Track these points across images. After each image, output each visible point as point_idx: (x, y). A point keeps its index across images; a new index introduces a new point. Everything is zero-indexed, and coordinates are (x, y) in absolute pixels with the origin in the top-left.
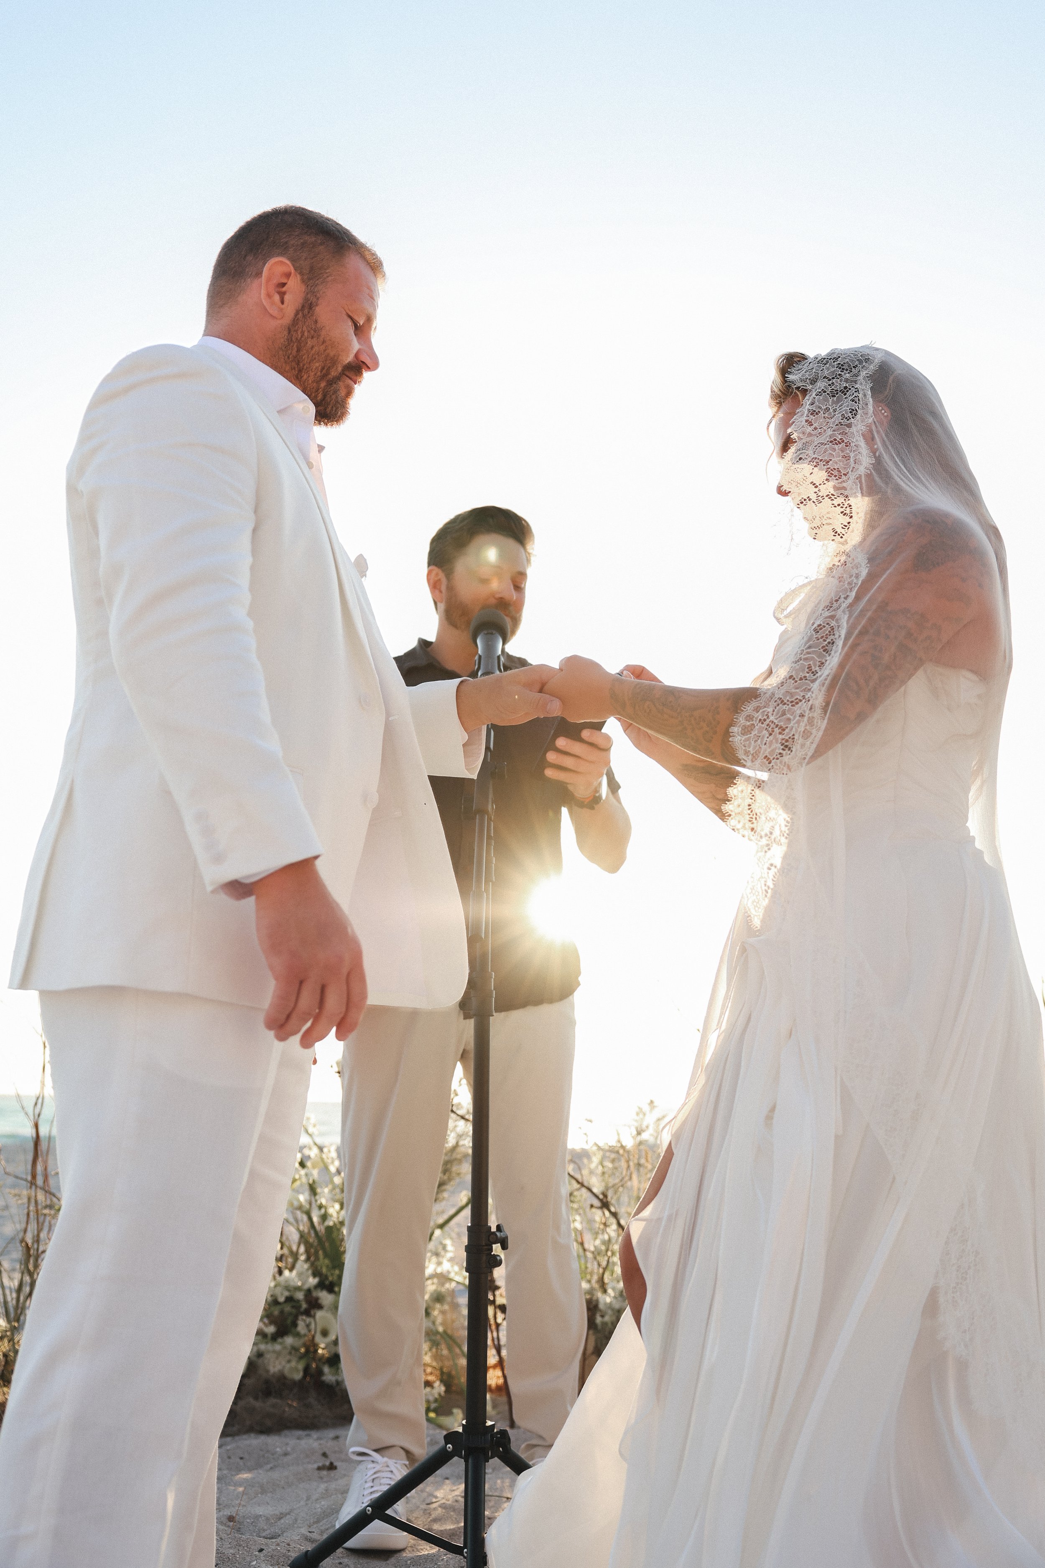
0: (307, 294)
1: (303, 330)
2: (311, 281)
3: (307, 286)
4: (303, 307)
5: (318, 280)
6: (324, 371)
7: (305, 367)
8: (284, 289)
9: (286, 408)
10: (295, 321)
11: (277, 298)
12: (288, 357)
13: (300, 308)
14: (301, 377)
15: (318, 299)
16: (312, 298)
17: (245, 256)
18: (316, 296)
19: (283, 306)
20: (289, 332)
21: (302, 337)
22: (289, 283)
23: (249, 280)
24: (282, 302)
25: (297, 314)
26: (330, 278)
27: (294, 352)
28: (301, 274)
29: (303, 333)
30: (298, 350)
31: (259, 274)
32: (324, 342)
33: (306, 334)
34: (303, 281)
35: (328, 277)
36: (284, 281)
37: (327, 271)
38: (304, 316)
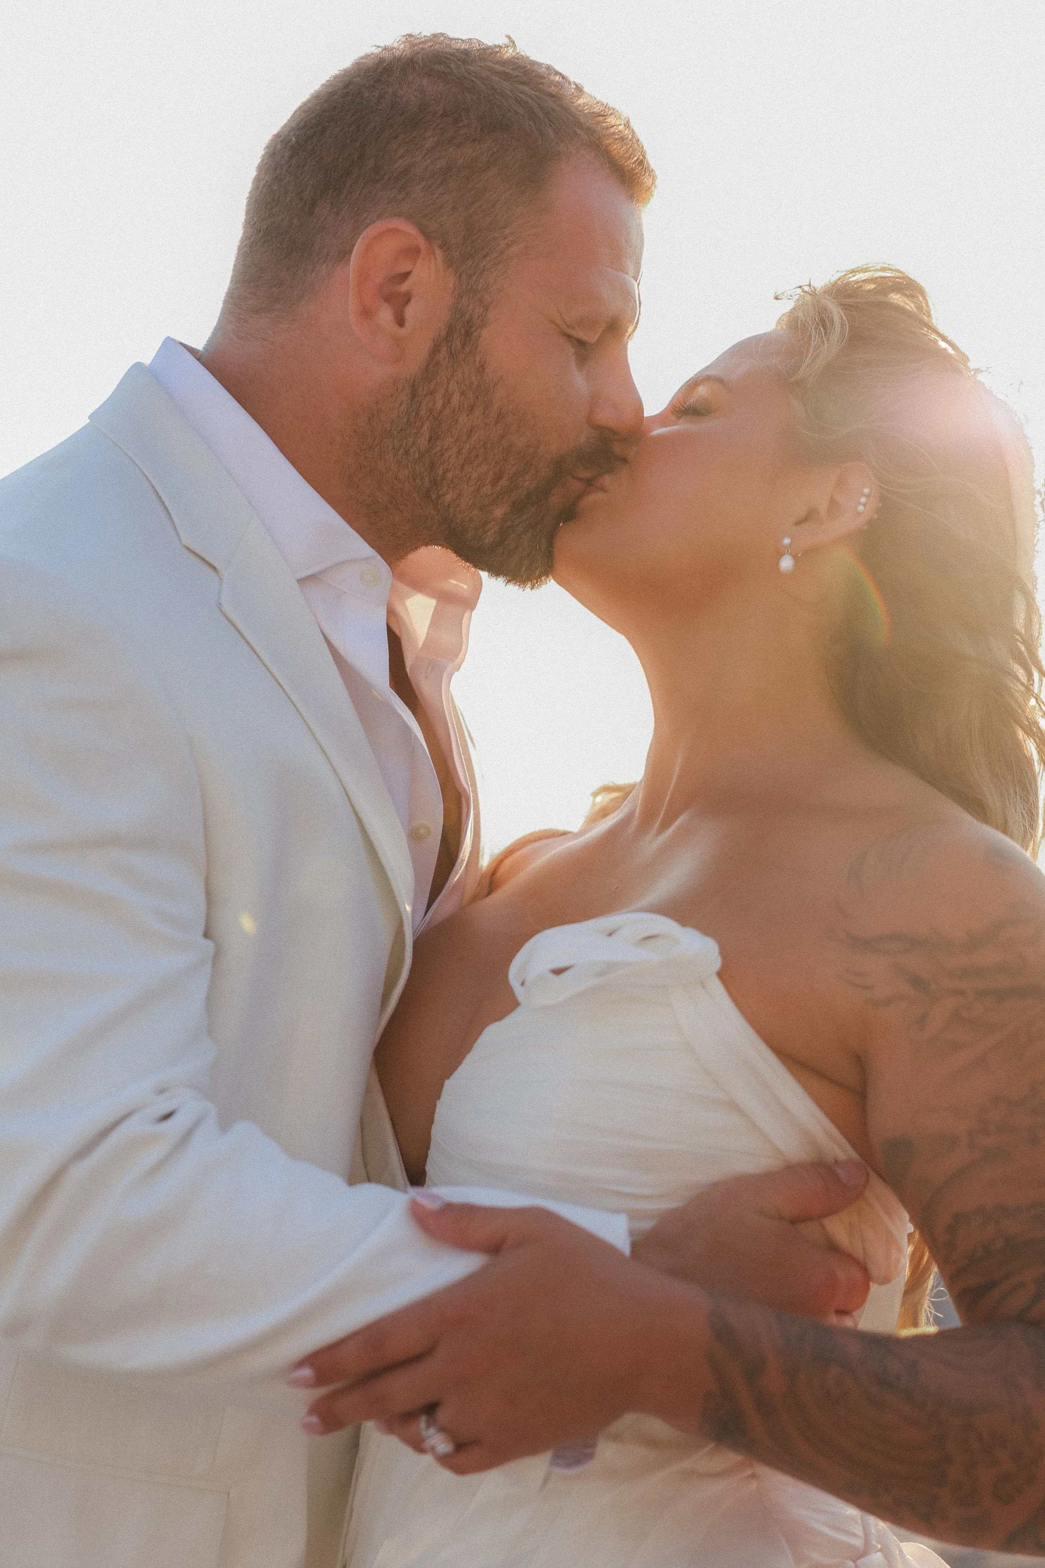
0: (460, 296)
1: (450, 389)
2: (469, 263)
3: (460, 276)
4: (451, 330)
5: (485, 257)
6: (504, 482)
7: (450, 475)
8: (405, 287)
9: (325, 570)
10: (430, 369)
11: (385, 315)
12: (407, 452)
13: (443, 333)
14: (439, 497)
15: (486, 308)
16: (471, 306)
17: (314, 204)
18: (481, 301)
19: (402, 332)
20: (414, 395)
21: (444, 406)
22: (415, 273)
23: (324, 267)
24: (400, 321)
25: (435, 350)
26: (514, 249)
27: (423, 442)
28: (445, 247)
29: (448, 397)
30: (434, 438)
31: (345, 254)
32: (500, 417)
33: (456, 398)
34: (450, 263)
35: (509, 246)
36: (404, 267)
37: (507, 231)
38: (452, 355)
